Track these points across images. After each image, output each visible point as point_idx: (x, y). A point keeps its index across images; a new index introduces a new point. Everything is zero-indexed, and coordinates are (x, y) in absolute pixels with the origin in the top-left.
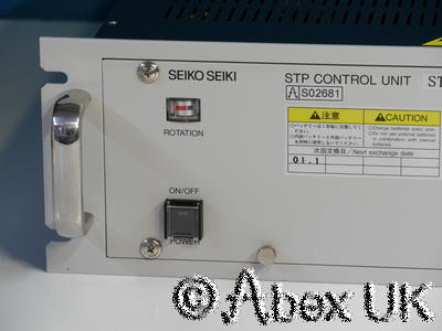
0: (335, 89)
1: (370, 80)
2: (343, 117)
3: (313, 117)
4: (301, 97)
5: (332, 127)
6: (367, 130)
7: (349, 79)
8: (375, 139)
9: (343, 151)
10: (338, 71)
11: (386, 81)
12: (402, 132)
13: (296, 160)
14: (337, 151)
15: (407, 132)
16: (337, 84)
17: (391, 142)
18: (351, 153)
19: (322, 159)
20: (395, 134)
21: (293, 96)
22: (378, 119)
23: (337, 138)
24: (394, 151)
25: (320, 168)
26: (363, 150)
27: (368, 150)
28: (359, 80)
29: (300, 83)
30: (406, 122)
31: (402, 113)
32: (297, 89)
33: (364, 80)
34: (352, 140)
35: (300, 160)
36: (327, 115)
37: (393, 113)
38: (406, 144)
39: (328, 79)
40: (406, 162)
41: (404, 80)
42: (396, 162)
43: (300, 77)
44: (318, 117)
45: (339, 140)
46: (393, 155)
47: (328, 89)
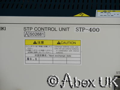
0: (42, 33)
1: (55, 29)
2: (45, 43)
3: (34, 43)
4: (30, 36)
5: (41, 47)
6: (54, 48)
7: (47, 29)
8: (57, 51)
9: (46, 55)
10: (43, 26)
11: (60, 30)
12: (67, 48)
13: (28, 59)
14: (43, 55)
15: (68, 48)
16: (43, 31)
17: (63, 52)
18: (48, 56)
19: (38, 59)
20: (64, 49)
21: (27, 36)
22: (58, 43)
23: (43, 50)
24: (64, 55)
25: (37, 62)
26: (53, 55)
27: (55, 55)
28: (51, 29)
29: (29, 31)
30: (68, 44)
31: (67, 41)
32: (28, 33)
33: (53, 29)
34: (49, 51)
35: (30, 59)
36: (39, 42)
37: (63, 41)
38: (68, 52)
39: (39, 29)
40: (68, 59)
41: (67, 29)
42: (65, 59)
43: (29, 29)
44: (36, 43)
45: (44, 51)
46: (64, 56)
47: (39, 33)
